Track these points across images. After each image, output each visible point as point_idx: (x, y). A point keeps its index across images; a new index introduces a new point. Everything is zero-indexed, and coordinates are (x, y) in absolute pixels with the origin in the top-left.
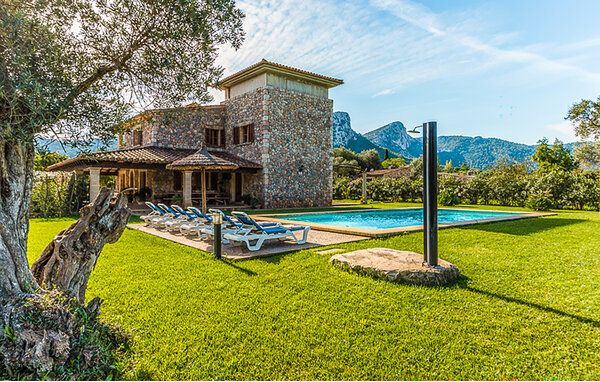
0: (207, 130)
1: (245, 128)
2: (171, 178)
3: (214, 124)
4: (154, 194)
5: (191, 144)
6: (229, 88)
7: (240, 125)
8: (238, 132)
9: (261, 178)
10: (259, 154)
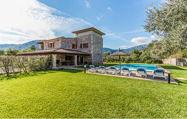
0: (73, 44)
1: (84, 44)
2: (65, 57)
3: (74, 43)
4: (60, 62)
5: (69, 48)
6: (78, 33)
7: (83, 43)
8: (82, 45)
9: (90, 57)
10: (90, 51)
